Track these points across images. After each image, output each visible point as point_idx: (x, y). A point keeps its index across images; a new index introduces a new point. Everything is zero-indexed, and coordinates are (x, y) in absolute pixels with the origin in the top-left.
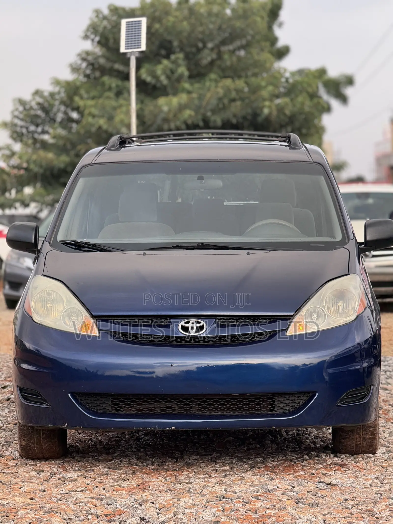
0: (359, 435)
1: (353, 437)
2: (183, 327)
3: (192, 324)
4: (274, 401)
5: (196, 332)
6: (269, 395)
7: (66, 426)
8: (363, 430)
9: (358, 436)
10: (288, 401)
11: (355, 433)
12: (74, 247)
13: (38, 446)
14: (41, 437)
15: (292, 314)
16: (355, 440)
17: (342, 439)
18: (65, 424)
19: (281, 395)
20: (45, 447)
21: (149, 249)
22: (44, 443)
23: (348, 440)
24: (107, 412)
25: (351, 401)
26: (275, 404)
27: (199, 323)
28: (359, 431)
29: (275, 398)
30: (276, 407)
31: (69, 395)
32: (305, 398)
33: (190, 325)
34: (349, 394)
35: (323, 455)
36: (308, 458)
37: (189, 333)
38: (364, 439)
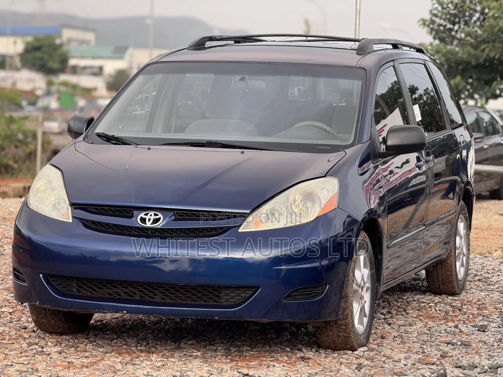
0: (333, 331)
1: (328, 333)
2: (141, 218)
3: (151, 216)
4: (220, 293)
5: (152, 224)
6: (215, 288)
7: (38, 303)
8: (335, 328)
9: (332, 333)
10: (234, 294)
11: (329, 330)
12: (106, 139)
13: (47, 321)
14: (47, 313)
15: (248, 212)
16: (330, 336)
17: (318, 334)
18: (37, 302)
19: (227, 288)
20: (53, 322)
21: (163, 144)
22: (51, 319)
23: (323, 336)
24: (73, 293)
25: (299, 298)
26: (220, 296)
27: (157, 215)
28: (332, 328)
29: (220, 291)
30: (222, 299)
31: (41, 275)
32: (251, 292)
33: (147, 217)
34: (299, 291)
35: (304, 349)
36: (289, 350)
37: (146, 224)
38: (338, 336)
